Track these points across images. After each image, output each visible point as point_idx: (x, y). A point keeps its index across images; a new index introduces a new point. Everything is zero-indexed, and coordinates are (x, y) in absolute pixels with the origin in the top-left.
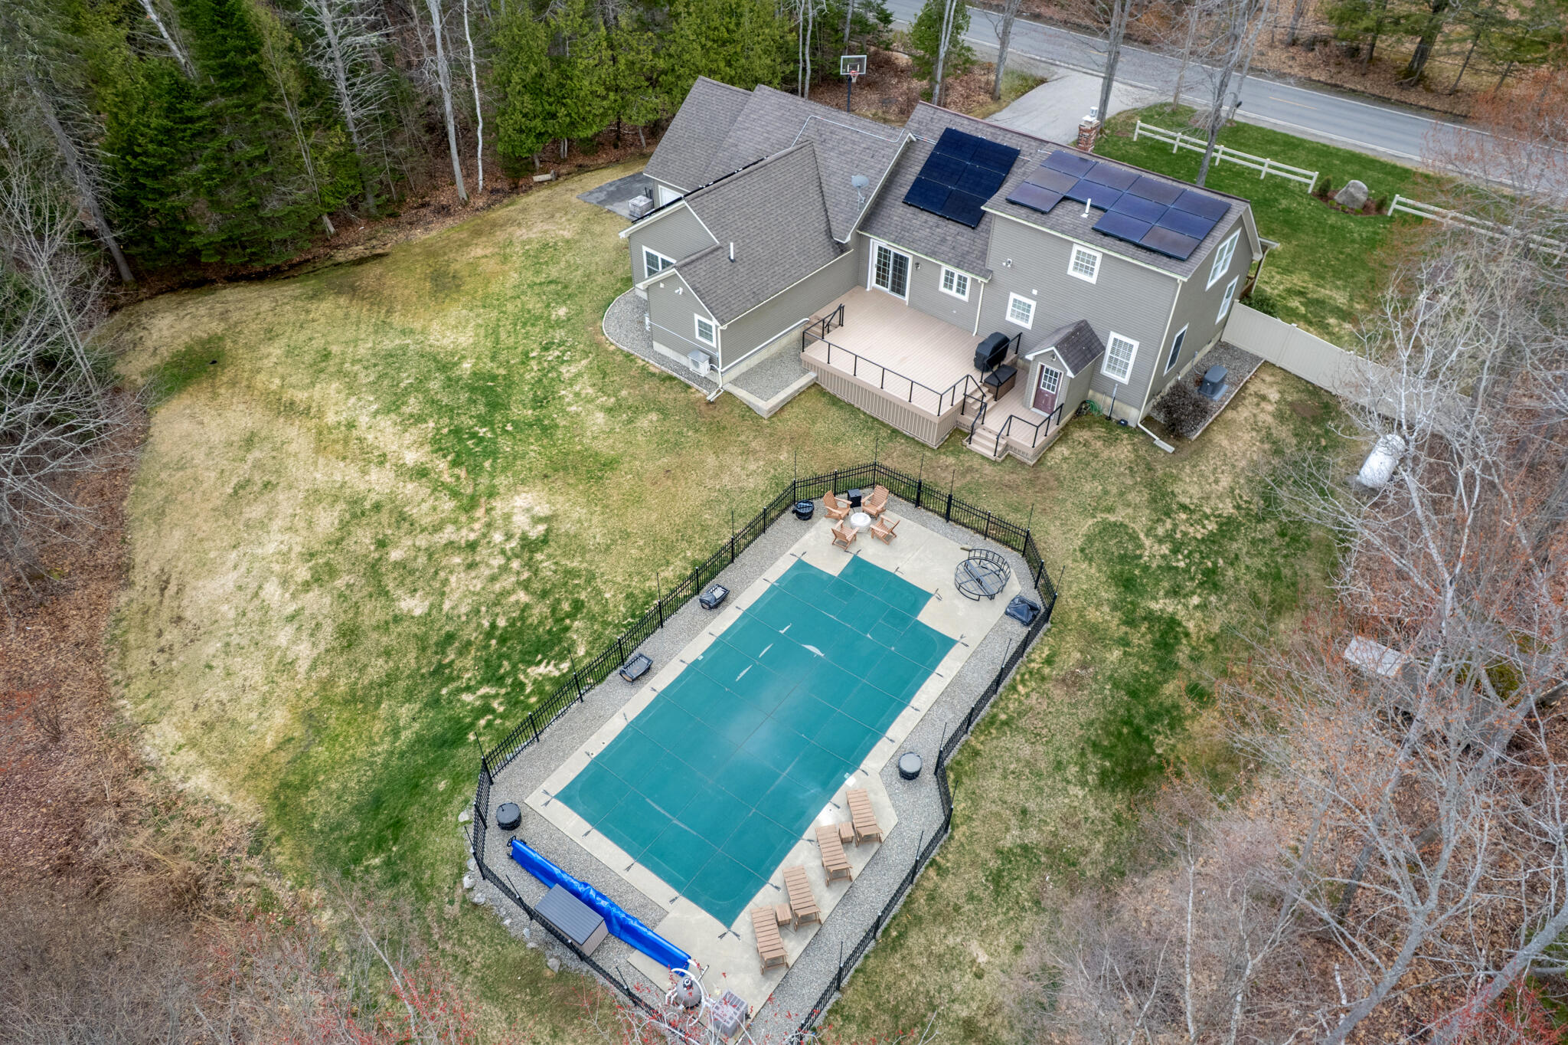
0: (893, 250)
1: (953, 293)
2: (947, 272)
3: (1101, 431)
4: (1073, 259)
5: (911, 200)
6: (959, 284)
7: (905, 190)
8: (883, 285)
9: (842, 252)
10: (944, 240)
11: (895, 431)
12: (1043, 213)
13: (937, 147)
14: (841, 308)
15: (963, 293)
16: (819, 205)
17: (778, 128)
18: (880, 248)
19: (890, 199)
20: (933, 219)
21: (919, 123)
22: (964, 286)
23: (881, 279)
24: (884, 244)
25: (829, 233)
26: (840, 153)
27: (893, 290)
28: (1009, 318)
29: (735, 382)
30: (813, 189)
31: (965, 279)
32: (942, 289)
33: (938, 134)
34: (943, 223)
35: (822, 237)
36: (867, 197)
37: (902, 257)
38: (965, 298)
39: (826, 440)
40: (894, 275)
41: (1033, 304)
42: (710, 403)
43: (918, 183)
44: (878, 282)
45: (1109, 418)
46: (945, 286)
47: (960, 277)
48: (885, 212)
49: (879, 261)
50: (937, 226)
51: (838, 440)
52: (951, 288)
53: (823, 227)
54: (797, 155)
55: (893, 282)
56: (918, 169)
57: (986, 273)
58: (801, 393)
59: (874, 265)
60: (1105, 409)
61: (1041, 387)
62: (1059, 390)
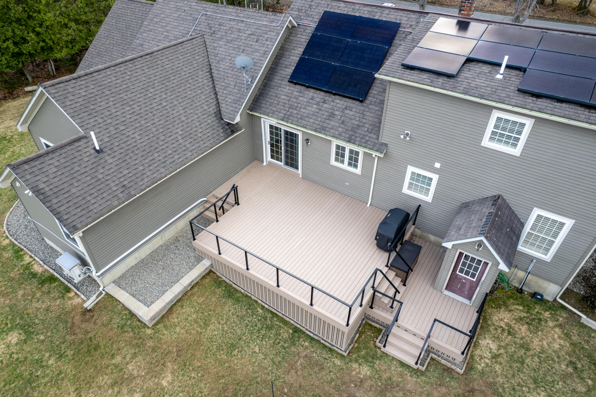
0: (283, 128)
1: (345, 166)
2: (338, 147)
3: (519, 310)
4: (490, 128)
5: (294, 79)
6: (350, 158)
7: (290, 71)
8: (278, 159)
9: (233, 132)
10: (332, 115)
11: (296, 330)
12: (449, 76)
13: (317, 29)
14: (235, 189)
15: (356, 166)
16: (208, 89)
17: (176, 27)
18: (271, 127)
19: (277, 80)
20: (319, 96)
21: (299, 10)
22: (356, 160)
23: (275, 154)
24: (274, 122)
25: (219, 115)
26: (228, 42)
27: (287, 164)
28: (405, 190)
29: (117, 282)
30: (203, 76)
31: (357, 153)
32: (333, 162)
33: (317, 18)
34: (329, 98)
35: (212, 120)
36: (253, 78)
37: (292, 134)
38: (358, 171)
39: (219, 348)
40: (286, 151)
41: (435, 177)
42: (87, 311)
43: (302, 63)
44: (272, 157)
45: (521, 291)
46: (337, 160)
47: (351, 151)
48: (272, 92)
49: (272, 139)
50: (324, 102)
51: (233, 346)
52: (342, 162)
53: (212, 109)
54: (189, 45)
55: (287, 157)
56: (300, 50)
57: (381, 147)
58: (194, 286)
59: (267, 143)
60: (515, 281)
61: (457, 273)
62: (483, 279)
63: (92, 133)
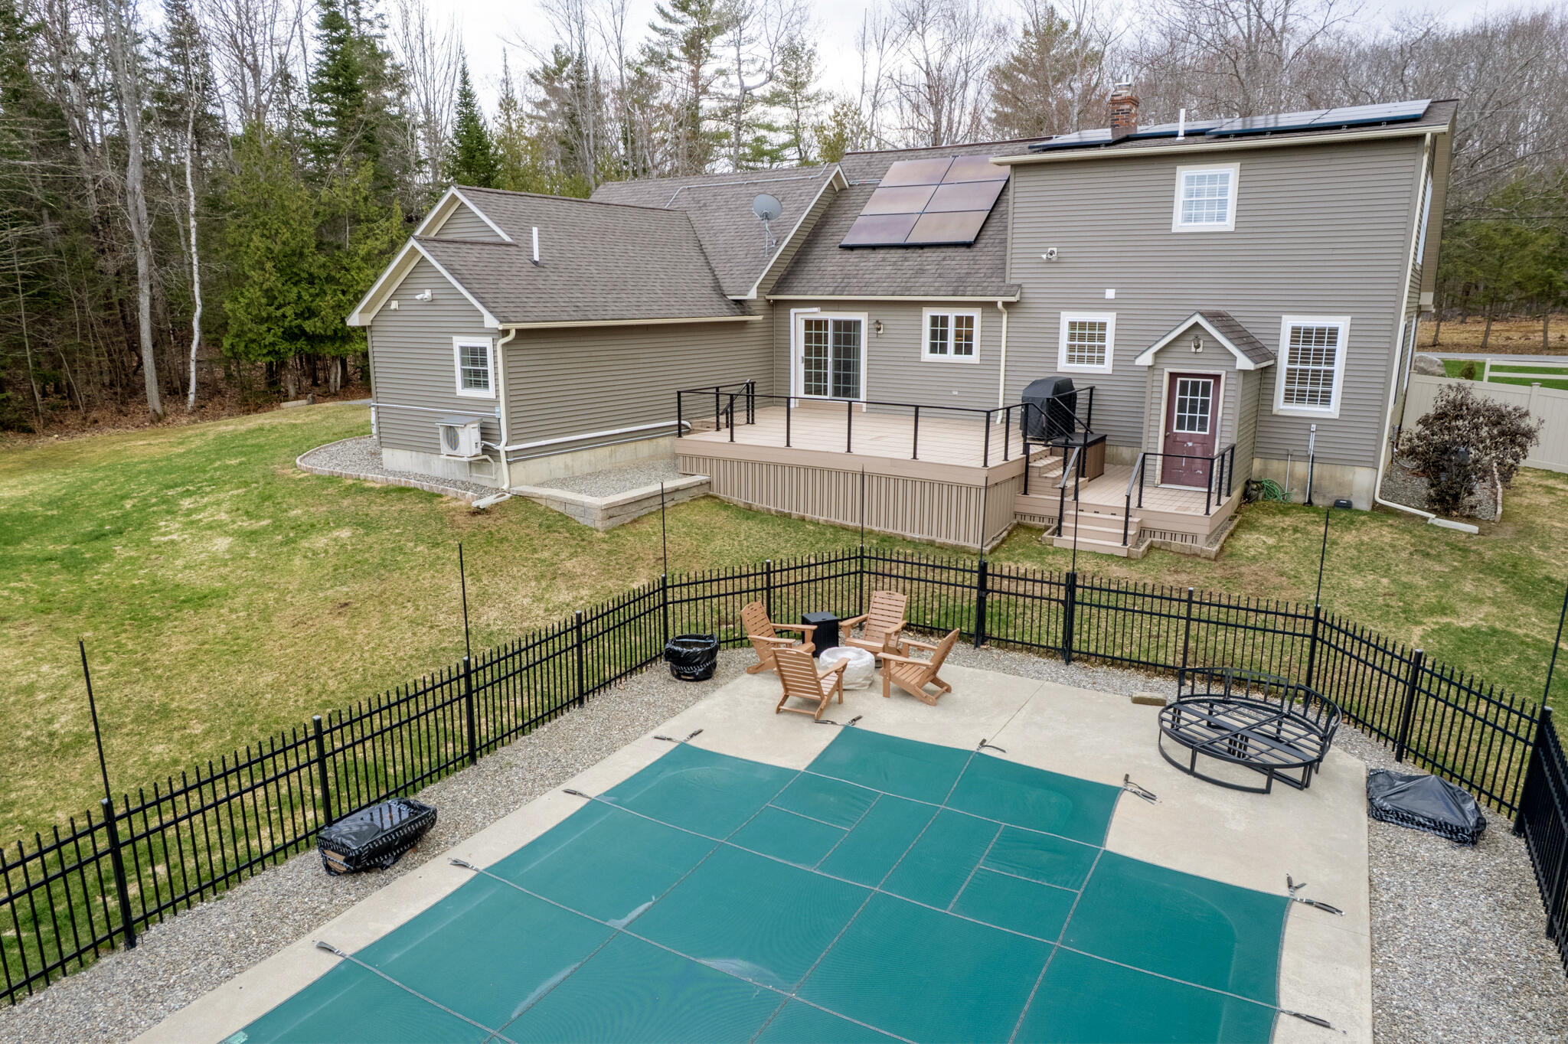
0: (831, 318)
1: (950, 358)
2: (934, 323)
3: (1308, 517)
4: (1180, 199)
6: (958, 336)
8: (820, 390)
9: (744, 314)
10: (920, 272)
15: (969, 349)
16: (699, 262)
18: (808, 322)
19: (818, 252)
20: (895, 255)
21: (850, 171)
22: (969, 337)
23: (815, 381)
24: (816, 307)
25: (719, 290)
26: (731, 210)
27: (837, 393)
28: (1063, 365)
29: (538, 485)
30: (689, 247)
31: (970, 322)
32: (927, 357)
33: (883, 173)
34: (913, 254)
35: (707, 291)
36: (780, 239)
37: (848, 324)
38: (974, 358)
40: (837, 364)
41: (1109, 318)
42: (478, 511)
44: (809, 389)
45: (1310, 504)
46: (933, 348)
47: (959, 321)
48: (810, 267)
49: (808, 350)
50: (905, 260)
52: (945, 349)
53: (708, 281)
55: (837, 379)
57: (1011, 289)
58: (678, 504)
59: (800, 360)
60: (1295, 490)
61: (1175, 430)
62: (1220, 414)
63: (535, 230)
